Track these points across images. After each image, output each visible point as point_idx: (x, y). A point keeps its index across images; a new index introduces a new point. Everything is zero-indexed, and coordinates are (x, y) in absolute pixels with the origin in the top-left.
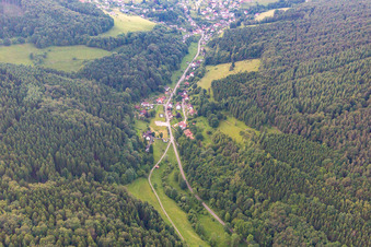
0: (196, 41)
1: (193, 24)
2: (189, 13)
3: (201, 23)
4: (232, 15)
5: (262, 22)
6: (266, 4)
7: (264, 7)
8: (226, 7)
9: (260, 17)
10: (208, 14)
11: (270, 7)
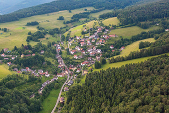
0: (58, 88)
1: (62, 65)
2: (61, 53)
3: (70, 63)
4: (99, 51)
5: (129, 58)
6: (129, 38)
7: (128, 40)
8: (94, 44)
9: (126, 52)
10: (76, 53)
11: (134, 39)
